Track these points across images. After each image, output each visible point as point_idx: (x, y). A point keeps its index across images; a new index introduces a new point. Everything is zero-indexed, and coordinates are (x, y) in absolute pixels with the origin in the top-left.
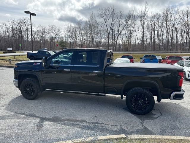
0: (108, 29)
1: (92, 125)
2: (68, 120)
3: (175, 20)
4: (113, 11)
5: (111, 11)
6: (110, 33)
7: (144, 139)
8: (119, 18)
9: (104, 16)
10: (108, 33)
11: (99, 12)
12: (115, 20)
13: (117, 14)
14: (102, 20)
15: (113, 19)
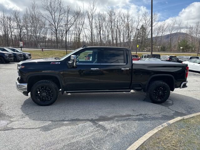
0: (55, 24)
1: (141, 117)
2: (115, 117)
3: (118, 21)
4: (60, 4)
5: (57, 3)
6: (57, 28)
7: (193, 117)
8: (66, 13)
9: (50, 9)
10: (55, 28)
11: (43, 3)
12: (63, 15)
13: (64, 8)
14: (47, 13)
15: (61, 13)
